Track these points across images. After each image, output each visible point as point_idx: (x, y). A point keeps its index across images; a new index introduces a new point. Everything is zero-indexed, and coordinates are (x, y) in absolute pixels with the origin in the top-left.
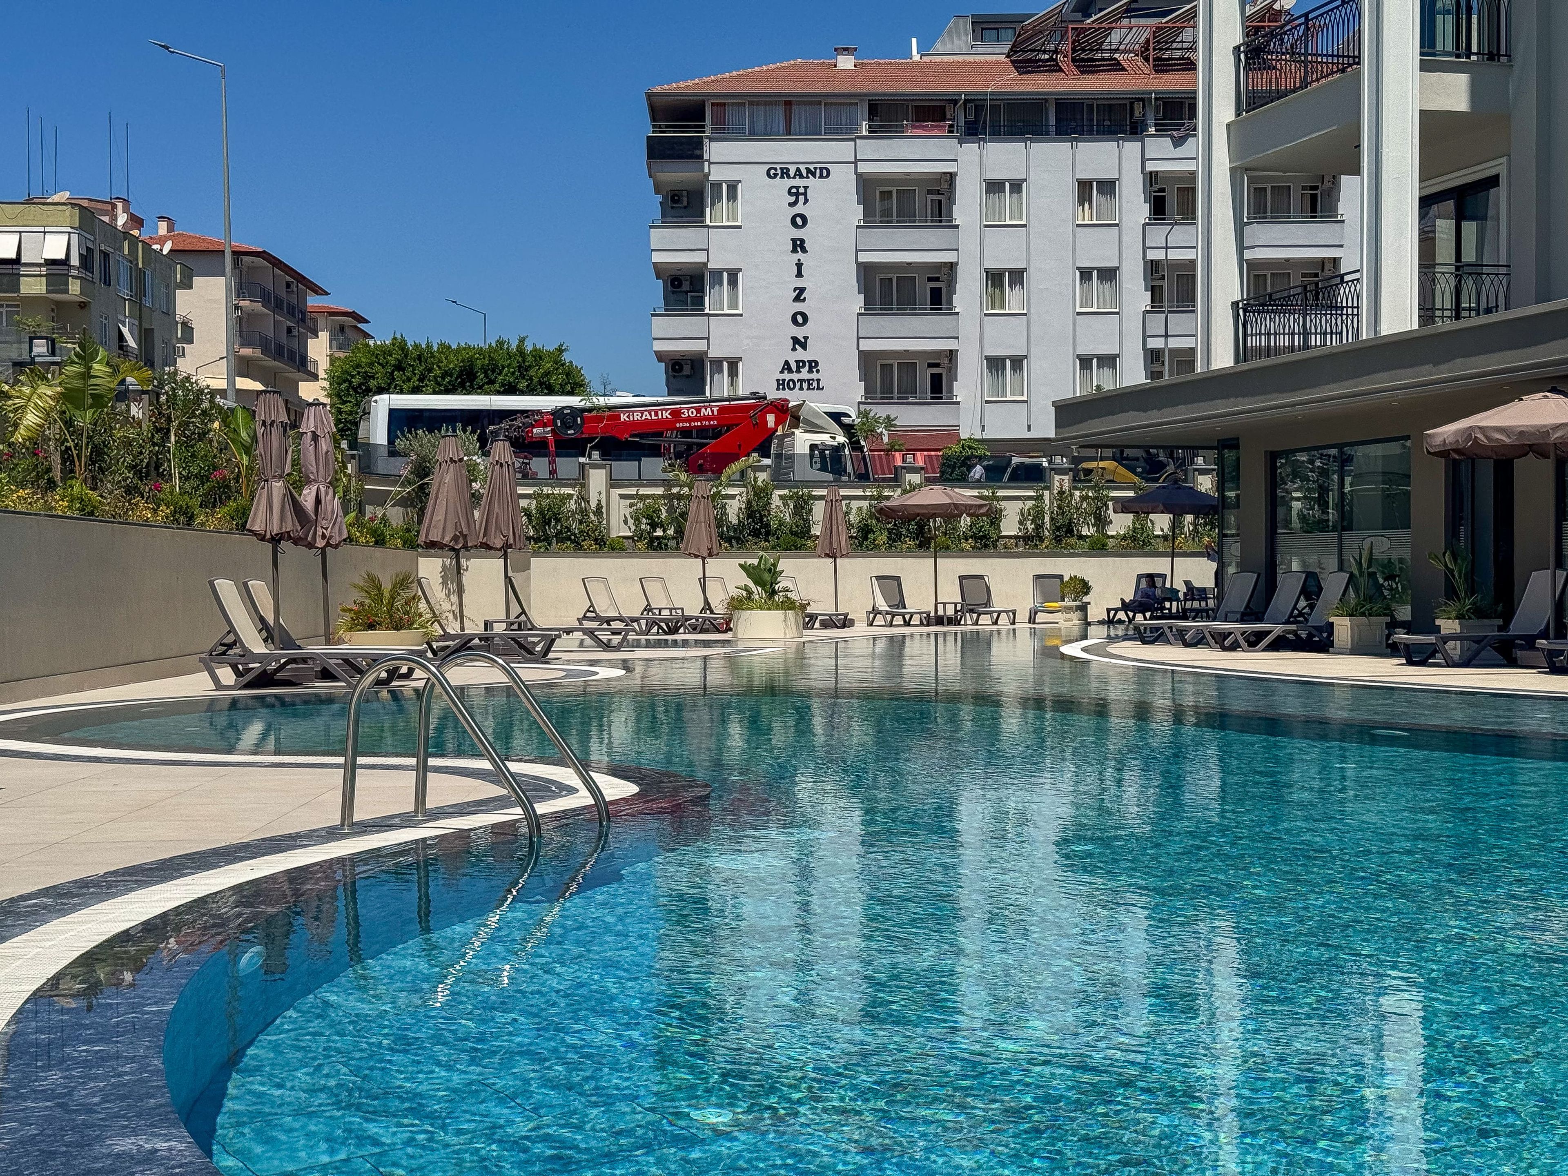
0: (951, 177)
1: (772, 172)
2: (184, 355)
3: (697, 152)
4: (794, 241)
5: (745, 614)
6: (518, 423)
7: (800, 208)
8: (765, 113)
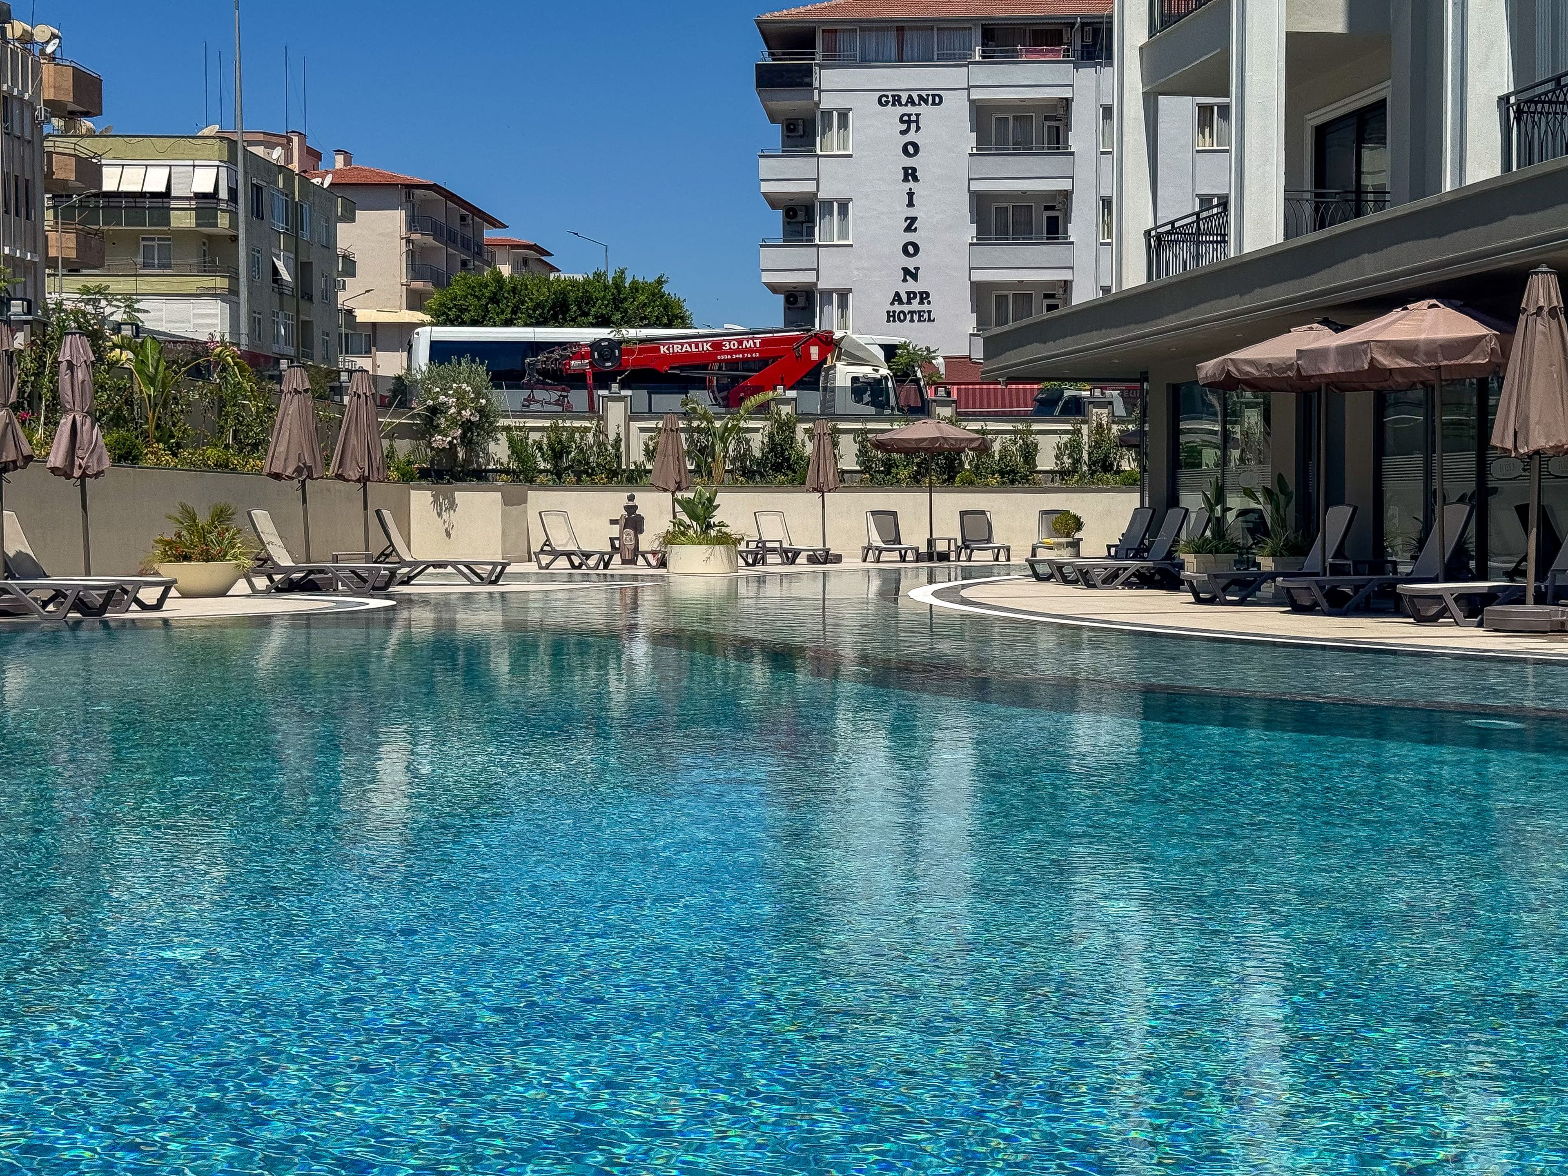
0: (1067, 103)
1: (884, 99)
2: (344, 288)
3: (807, 80)
4: (905, 169)
5: (676, 548)
6: (555, 355)
7: (911, 136)
8: (877, 39)
